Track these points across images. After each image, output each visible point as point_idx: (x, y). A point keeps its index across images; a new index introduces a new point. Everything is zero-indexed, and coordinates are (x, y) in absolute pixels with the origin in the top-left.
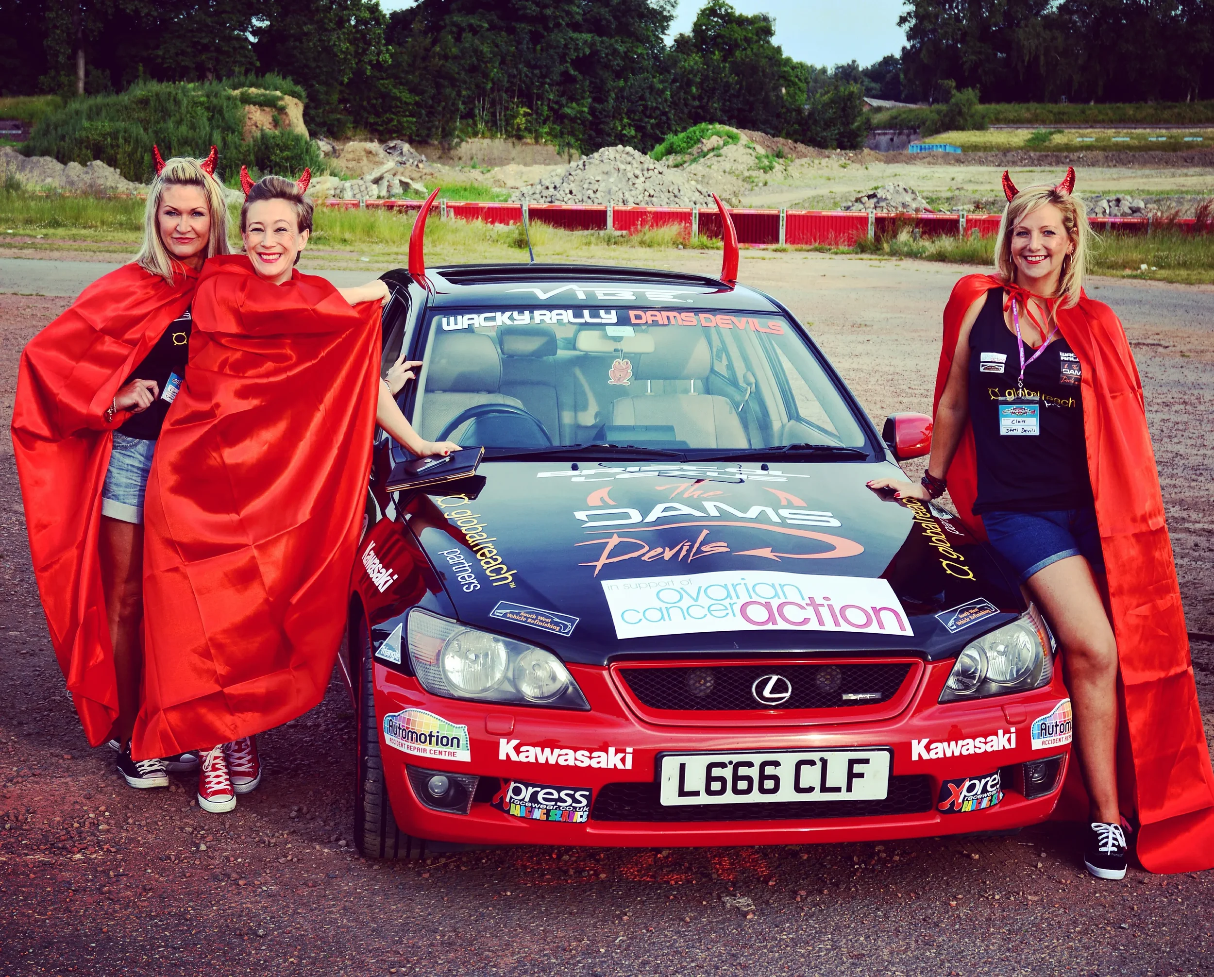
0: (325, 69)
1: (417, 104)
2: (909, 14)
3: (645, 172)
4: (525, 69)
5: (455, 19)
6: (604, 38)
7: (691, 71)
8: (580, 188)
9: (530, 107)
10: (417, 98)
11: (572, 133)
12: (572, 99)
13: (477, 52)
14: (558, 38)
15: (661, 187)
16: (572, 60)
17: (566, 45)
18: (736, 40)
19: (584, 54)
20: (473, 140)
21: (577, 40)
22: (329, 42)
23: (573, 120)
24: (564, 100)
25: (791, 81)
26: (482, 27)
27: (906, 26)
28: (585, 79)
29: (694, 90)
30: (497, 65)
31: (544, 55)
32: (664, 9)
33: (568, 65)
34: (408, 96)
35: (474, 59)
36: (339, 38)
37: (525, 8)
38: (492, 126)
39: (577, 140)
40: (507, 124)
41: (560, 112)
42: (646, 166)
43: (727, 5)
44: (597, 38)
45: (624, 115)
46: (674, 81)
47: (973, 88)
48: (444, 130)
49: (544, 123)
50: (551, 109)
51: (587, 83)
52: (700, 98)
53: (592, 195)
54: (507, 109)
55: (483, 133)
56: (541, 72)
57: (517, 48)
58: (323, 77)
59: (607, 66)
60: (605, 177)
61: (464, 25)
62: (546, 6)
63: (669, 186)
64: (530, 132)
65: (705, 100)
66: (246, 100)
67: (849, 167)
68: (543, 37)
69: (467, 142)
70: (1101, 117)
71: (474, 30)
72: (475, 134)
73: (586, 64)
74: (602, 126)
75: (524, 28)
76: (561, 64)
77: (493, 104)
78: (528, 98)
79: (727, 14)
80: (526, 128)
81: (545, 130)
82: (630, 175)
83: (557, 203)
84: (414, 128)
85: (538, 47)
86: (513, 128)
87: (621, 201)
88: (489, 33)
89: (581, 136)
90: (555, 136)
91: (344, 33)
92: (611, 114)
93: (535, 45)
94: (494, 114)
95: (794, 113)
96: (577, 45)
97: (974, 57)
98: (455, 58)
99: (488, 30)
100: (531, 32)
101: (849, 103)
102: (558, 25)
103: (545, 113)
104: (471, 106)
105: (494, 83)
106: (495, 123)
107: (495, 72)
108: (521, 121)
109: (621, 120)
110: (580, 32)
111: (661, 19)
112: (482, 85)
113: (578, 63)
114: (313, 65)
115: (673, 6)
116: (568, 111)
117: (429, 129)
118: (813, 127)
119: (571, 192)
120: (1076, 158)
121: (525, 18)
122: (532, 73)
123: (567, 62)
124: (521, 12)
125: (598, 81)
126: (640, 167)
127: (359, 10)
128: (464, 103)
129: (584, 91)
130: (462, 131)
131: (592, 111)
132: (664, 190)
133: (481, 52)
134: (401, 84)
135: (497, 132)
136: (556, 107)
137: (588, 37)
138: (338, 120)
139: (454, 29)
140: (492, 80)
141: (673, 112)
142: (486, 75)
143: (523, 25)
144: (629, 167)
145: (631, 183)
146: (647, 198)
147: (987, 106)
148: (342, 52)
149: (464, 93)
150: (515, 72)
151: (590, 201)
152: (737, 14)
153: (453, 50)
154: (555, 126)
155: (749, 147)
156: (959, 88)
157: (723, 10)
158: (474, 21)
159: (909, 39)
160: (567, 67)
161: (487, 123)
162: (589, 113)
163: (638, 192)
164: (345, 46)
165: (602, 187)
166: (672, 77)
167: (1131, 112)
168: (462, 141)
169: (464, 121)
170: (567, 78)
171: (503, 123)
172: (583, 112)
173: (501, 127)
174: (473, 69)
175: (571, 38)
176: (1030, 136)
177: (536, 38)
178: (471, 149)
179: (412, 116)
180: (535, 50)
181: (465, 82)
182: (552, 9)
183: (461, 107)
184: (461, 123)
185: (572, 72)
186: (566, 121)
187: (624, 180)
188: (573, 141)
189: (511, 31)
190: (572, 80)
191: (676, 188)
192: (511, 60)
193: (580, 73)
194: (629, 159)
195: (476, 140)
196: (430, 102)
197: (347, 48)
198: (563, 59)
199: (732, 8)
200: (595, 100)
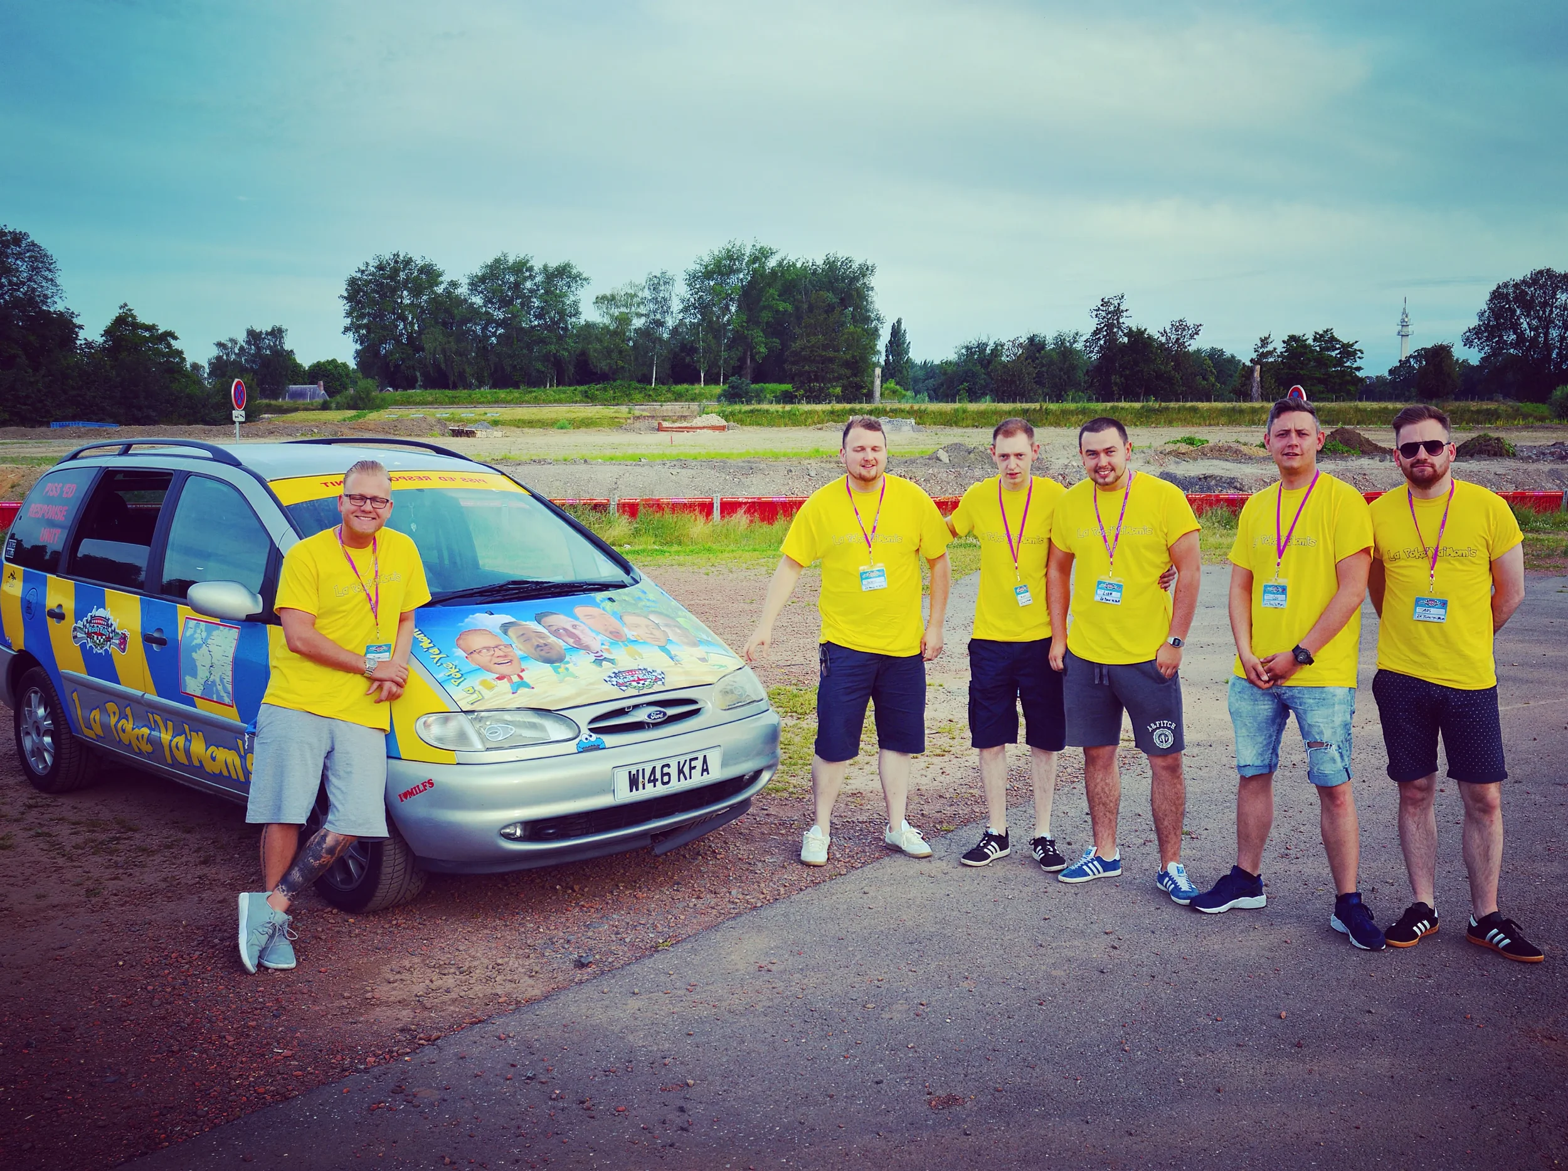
2: (350, 324)
27: (351, 335)
43: (134, 315)
79: (135, 323)
115: (75, 317)
152: (142, 322)
157: (130, 320)
199: (138, 318)
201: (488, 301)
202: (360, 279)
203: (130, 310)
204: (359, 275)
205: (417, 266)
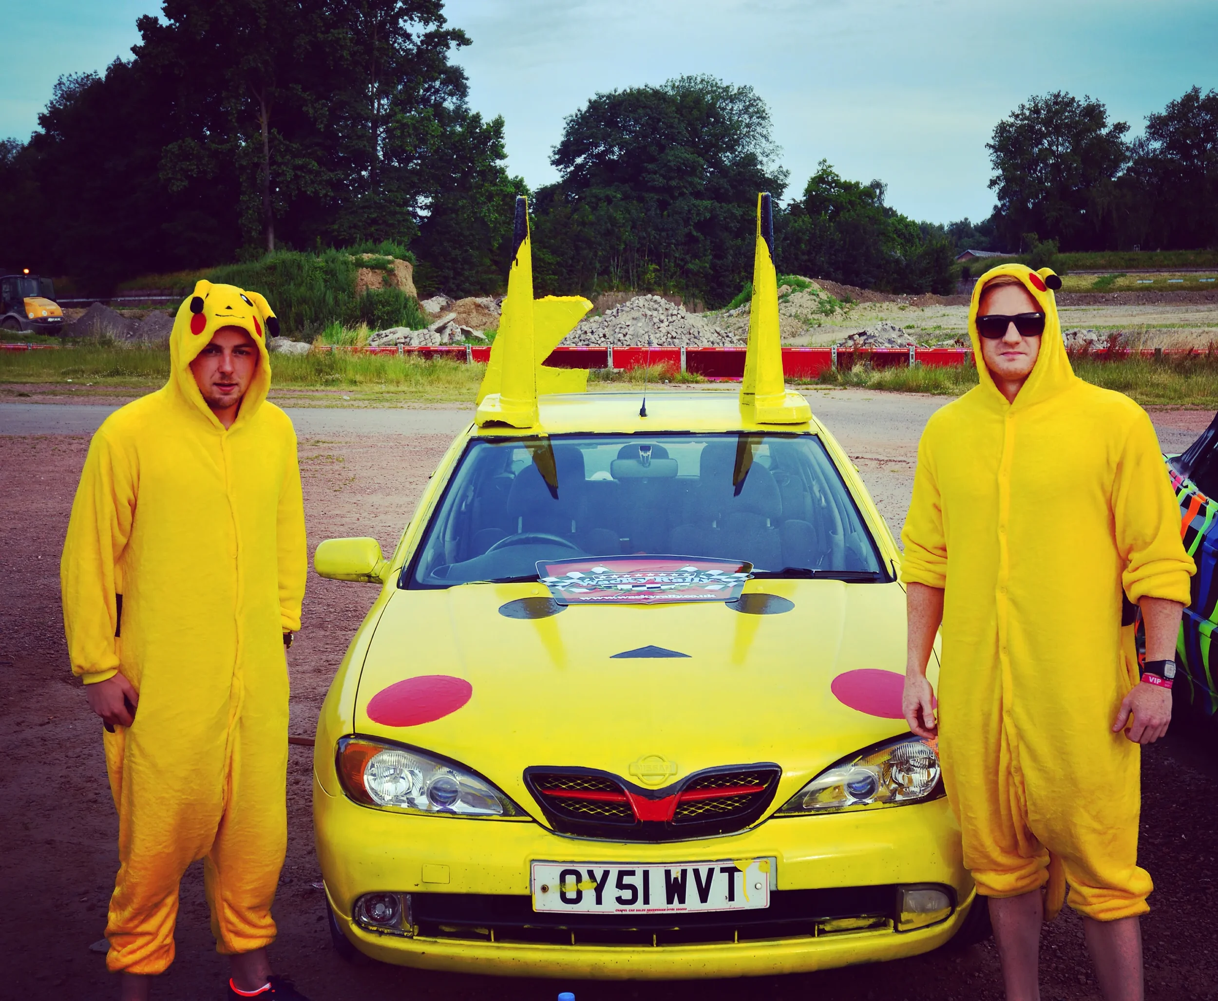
0: (477, 237)
1: (558, 263)
2: (998, 177)
3: (670, 318)
4: (653, 232)
5: (594, 191)
6: (723, 204)
7: (799, 231)
8: (612, 332)
9: (659, 264)
10: (558, 259)
11: (696, 286)
12: (696, 256)
13: (612, 220)
14: (682, 204)
15: (682, 330)
16: (695, 223)
17: (689, 211)
18: (841, 203)
19: (705, 218)
20: (610, 293)
21: (699, 206)
22: (480, 214)
23: (697, 274)
24: (688, 257)
25: (889, 236)
26: (615, 197)
27: (996, 189)
28: (706, 239)
29: (803, 246)
30: (629, 229)
31: (671, 219)
32: (778, 178)
33: (692, 227)
34: (550, 257)
35: (609, 225)
36: (489, 210)
37: (654, 180)
38: (626, 281)
39: (701, 291)
40: (639, 279)
41: (685, 267)
42: (670, 312)
43: (834, 173)
44: (717, 204)
45: (741, 269)
46: (785, 239)
47: (1053, 239)
48: (582, 286)
49: (672, 277)
50: (677, 265)
51: (708, 242)
52: (809, 253)
53: (622, 338)
54: (638, 266)
55: (618, 287)
56: (667, 234)
57: (646, 214)
58: (476, 244)
59: (727, 229)
60: (635, 322)
61: (602, 196)
62: (671, 178)
63: (690, 329)
64: (659, 285)
65: (814, 255)
66: (360, 264)
67: (907, 309)
68: (670, 205)
69: (604, 295)
70: (1166, 262)
71: (609, 200)
72: (611, 289)
73: (706, 226)
74: (722, 279)
75: (652, 197)
76: (686, 227)
77: (626, 262)
78: (656, 256)
79: (834, 181)
80: (655, 282)
81: (672, 283)
82: (656, 320)
83: (592, 345)
84: (556, 285)
85: (665, 213)
86: (644, 282)
87: (647, 342)
88: (621, 203)
89: (704, 288)
90: (682, 289)
91: (493, 206)
92: (730, 269)
93: (663, 212)
94: (627, 271)
95: (893, 265)
96: (699, 210)
97: (1054, 214)
98: (592, 224)
99: (622, 199)
100: (658, 200)
101: (941, 254)
102: (682, 194)
103: (673, 269)
104: (607, 265)
105: (626, 245)
106: (628, 278)
107: (627, 235)
108: (651, 276)
109: (739, 273)
110: (702, 200)
111: (776, 186)
112: (616, 247)
113: (699, 226)
114: (467, 233)
115: (786, 176)
116: (690, 266)
117: (570, 285)
118: (910, 276)
119: (604, 336)
120: (1111, 298)
121: (654, 189)
122: (660, 235)
123: (690, 225)
124: (649, 184)
125: (718, 240)
126: (665, 313)
127: (505, 186)
128: (600, 262)
129: (705, 250)
130: (599, 285)
131: (713, 267)
132: (685, 332)
133: (615, 218)
134: (545, 248)
135: (630, 286)
136: (682, 263)
137: (707, 203)
138: (490, 279)
139: (594, 200)
140: (625, 243)
141: (785, 265)
142: (619, 238)
143: (652, 195)
144: (655, 313)
145: (656, 327)
146: (669, 340)
147: (1067, 254)
148: (491, 220)
149: (600, 253)
150: (644, 234)
151: (619, 343)
152: (842, 180)
153: (590, 217)
154: (682, 280)
155: (813, 294)
156: (1041, 240)
157: (830, 178)
158: (610, 192)
159: (999, 199)
160: (690, 229)
161: (621, 278)
162: (710, 268)
163: (662, 335)
164: (494, 216)
165: (630, 331)
166: (783, 236)
167: (1192, 258)
168: (599, 294)
169: (601, 277)
170: (691, 239)
171: (636, 279)
172: (706, 267)
173: (634, 282)
174: (608, 233)
175: (693, 204)
176: (1097, 280)
177: (663, 205)
178: (607, 301)
179: (554, 274)
180: (662, 215)
181: (600, 245)
182: (677, 181)
183: (598, 265)
184: (597, 279)
185: (695, 233)
186: (690, 275)
187: (651, 324)
188: (697, 292)
189: (641, 199)
190: (696, 240)
191: (696, 330)
192: (641, 225)
193: (702, 234)
194: (656, 306)
195: (612, 293)
196: (570, 262)
197: (496, 218)
198: (687, 222)
199: (837, 176)
200: (716, 256)
201: (1170, 147)
202: (1012, 125)
203: (830, 167)
204: (1012, 120)
205: (1079, 106)
